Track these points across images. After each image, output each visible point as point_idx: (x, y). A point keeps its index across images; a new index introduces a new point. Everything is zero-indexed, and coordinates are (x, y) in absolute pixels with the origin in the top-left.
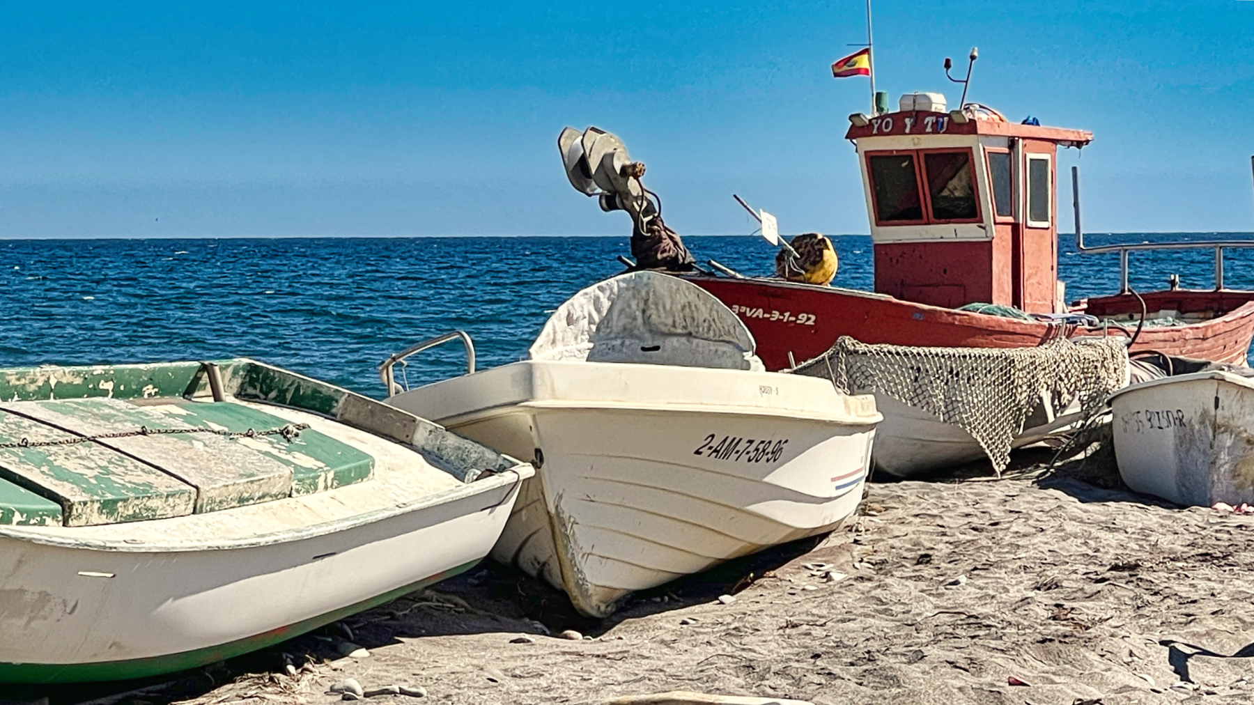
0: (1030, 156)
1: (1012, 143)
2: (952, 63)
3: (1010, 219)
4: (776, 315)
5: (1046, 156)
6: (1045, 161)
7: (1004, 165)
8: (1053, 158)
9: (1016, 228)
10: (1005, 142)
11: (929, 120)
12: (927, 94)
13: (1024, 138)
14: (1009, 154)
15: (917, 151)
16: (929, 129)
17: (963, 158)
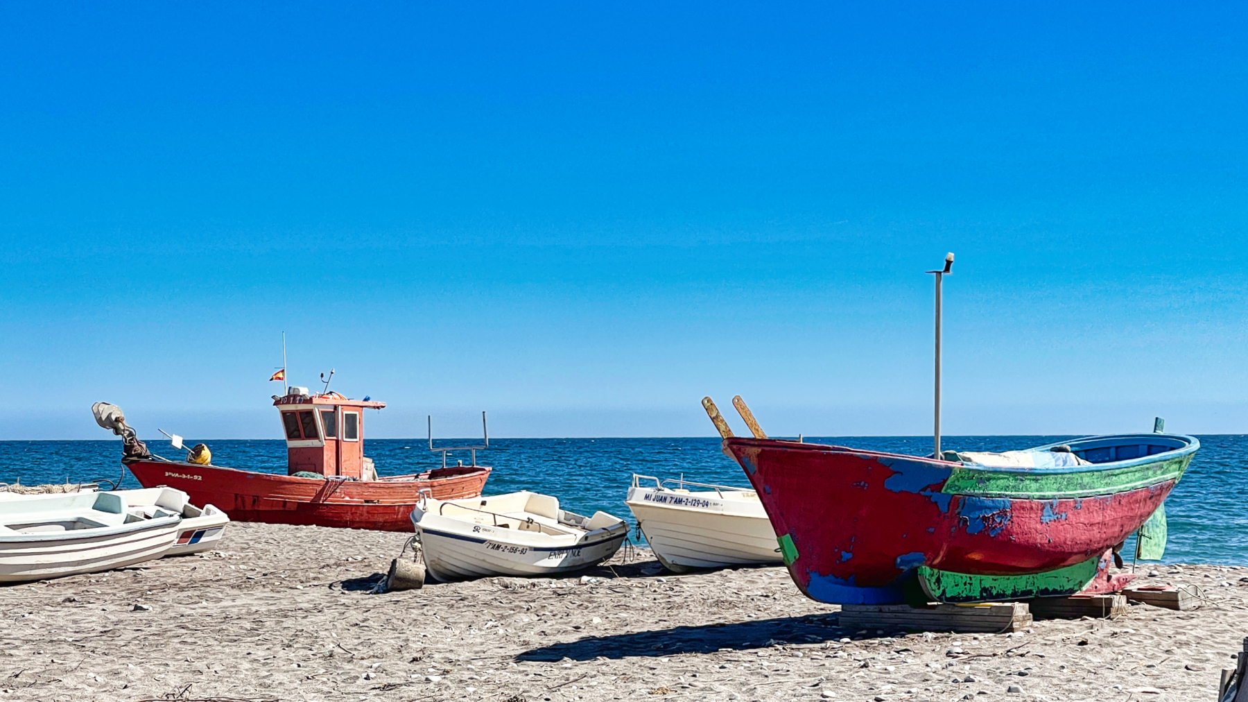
0: (345, 412)
1: (336, 407)
2: (324, 375)
3: (335, 438)
4: (184, 476)
5: (357, 413)
6: (356, 415)
7: (330, 417)
8: (361, 414)
9: (337, 441)
10: (333, 407)
11: (298, 398)
12: (299, 388)
13: (342, 405)
14: (334, 412)
15: (297, 411)
16: (297, 402)
17: (310, 414)
